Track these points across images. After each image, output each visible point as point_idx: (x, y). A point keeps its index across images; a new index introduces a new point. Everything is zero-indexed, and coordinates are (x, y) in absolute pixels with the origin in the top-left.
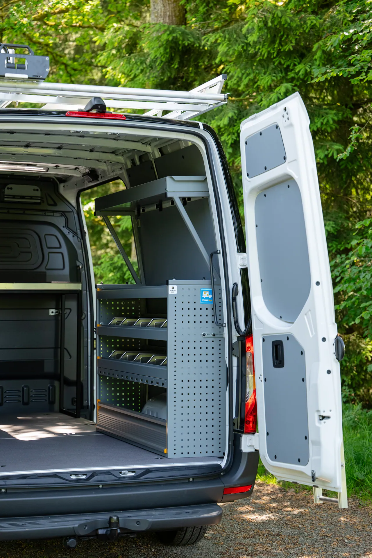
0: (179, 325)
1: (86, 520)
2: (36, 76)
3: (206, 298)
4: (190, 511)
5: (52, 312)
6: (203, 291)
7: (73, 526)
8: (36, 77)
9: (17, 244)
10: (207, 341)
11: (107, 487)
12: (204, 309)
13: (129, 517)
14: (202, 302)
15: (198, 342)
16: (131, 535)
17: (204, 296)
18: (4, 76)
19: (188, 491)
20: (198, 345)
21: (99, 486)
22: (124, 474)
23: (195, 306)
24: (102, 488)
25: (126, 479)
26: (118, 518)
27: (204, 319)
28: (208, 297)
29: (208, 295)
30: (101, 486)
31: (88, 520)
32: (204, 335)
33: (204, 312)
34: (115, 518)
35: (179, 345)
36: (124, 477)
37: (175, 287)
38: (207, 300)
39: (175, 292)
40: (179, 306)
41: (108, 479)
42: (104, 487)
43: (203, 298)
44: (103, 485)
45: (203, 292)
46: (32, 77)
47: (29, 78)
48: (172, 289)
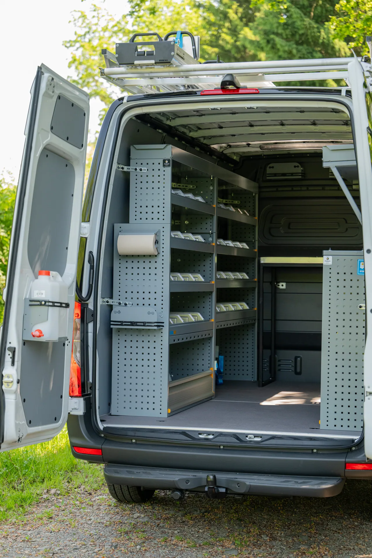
0: (334, 296)
1: (194, 476)
2: (162, 60)
4: (300, 481)
6: (361, 262)
7: (173, 479)
8: (163, 62)
9: (344, 219)
10: (364, 314)
11: (229, 448)
12: (361, 280)
13: (235, 478)
14: (359, 273)
16: (237, 496)
17: (362, 267)
18: (134, 64)
19: (304, 461)
21: (220, 446)
22: (250, 438)
23: (351, 277)
24: (223, 449)
25: (252, 443)
26: (215, 477)
27: (361, 290)
30: (222, 447)
31: (196, 476)
32: (360, 307)
33: (361, 284)
34: (211, 477)
35: (334, 316)
36: (251, 441)
39: (330, 263)
40: (335, 277)
41: (228, 441)
42: (225, 448)
43: (360, 269)
44: (224, 446)
46: (158, 61)
47: (155, 63)
48: (327, 260)
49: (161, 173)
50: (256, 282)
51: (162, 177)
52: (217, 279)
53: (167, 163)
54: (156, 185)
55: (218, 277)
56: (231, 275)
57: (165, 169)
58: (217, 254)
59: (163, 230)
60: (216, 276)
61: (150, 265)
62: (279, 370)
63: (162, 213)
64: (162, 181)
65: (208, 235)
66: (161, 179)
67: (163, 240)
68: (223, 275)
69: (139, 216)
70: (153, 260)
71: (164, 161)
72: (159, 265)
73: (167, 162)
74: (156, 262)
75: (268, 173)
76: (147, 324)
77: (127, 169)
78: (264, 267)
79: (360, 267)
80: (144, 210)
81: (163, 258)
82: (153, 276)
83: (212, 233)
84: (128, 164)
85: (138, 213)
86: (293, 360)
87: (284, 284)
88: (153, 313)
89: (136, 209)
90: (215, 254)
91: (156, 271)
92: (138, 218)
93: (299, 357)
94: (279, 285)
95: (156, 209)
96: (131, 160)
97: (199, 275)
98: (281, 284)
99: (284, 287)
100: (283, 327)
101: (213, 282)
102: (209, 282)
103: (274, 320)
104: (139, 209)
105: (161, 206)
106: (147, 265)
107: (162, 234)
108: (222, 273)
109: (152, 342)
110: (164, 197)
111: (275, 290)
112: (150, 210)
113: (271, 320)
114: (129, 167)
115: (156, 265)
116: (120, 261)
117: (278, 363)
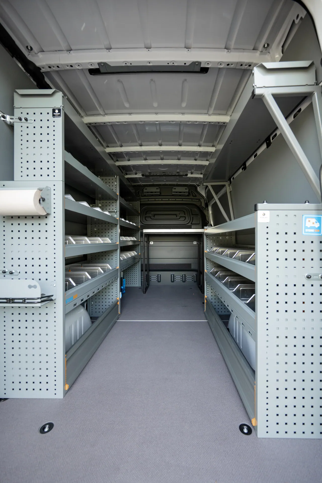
0: (273, 263)
3: (311, 228)
5: (195, 243)
6: (306, 218)
10: (312, 285)
12: (308, 242)
14: (305, 232)
15: (299, 285)
17: (309, 224)
20: (299, 290)
23: (295, 238)
27: (308, 255)
28: (313, 225)
29: (313, 223)
32: (309, 277)
33: (308, 246)
35: (273, 289)
37: (268, 213)
38: (313, 230)
39: (267, 220)
40: (273, 238)
43: (306, 228)
45: (307, 220)
48: (263, 216)
49: (50, 124)
50: (140, 241)
51: (51, 128)
52: (120, 241)
53: (58, 113)
54: (45, 138)
55: (121, 239)
56: (128, 239)
57: (55, 119)
58: (120, 225)
59: (54, 188)
60: (120, 239)
61: (39, 228)
62: (151, 280)
63: (52, 169)
64: (52, 133)
65: (114, 213)
66: (50, 131)
67: (54, 199)
68: (124, 238)
69: (26, 172)
70: (43, 222)
71: (54, 111)
72: (50, 228)
73: (57, 111)
74: (46, 224)
75: (144, 191)
76: (27, 301)
77: (11, 119)
78: (145, 234)
79: (306, 225)
80: (31, 165)
81: (54, 219)
82: (43, 241)
83: (116, 212)
84: (12, 114)
85: (24, 169)
86: (157, 276)
87: (152, 242)
88: (35, 287)
89: (22, 165)
90: (119, 225)
91: (46, 235)
92: (24, 175)
93: (159, 274)
94: (150, 243)
95: (45, 165)
96: (15, 110)
97: (108, 239)
98: (151, 242)
99: (152, 244)
100: (152, 262)
101: (118, 243)
102: (115, 243)
103: (148, 258)
104: (25, 165)
105: (51, 161)
106: (36, 227)
107: (53, 192)
108: (123, 237)
109: (43, 314)
110: (54, 151)
111: (148, 246)
112: (38, 165)
113: (147, 258)
114: (12, 117)
115: (46, 228)
116: (4, 224)
117: (150, 278)
